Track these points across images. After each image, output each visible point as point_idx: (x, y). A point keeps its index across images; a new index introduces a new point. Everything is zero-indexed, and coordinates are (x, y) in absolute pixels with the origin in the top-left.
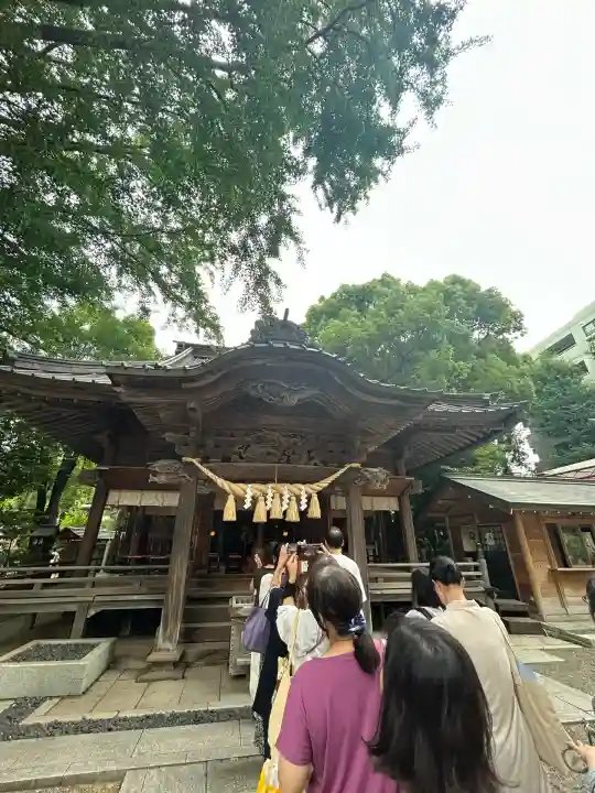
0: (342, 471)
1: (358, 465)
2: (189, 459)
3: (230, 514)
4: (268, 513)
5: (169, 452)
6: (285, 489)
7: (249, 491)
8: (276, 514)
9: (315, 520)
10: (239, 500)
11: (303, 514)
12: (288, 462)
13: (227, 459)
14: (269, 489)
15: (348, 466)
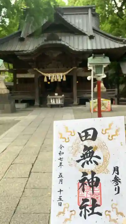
0: (71, 69)
1: (75, 68)
2: (35, 69)
3: (45, 80)
4: (54, 80)
5: (30, 67)
6: (58, 74)
7: (49, 75)
8: (56, 80)
9: (64, 81)
10: (48, 78)
11: (62, 80)
12: (58, 68)
13: (43, 68)
14: (53, 75)
15: (73, 68)
